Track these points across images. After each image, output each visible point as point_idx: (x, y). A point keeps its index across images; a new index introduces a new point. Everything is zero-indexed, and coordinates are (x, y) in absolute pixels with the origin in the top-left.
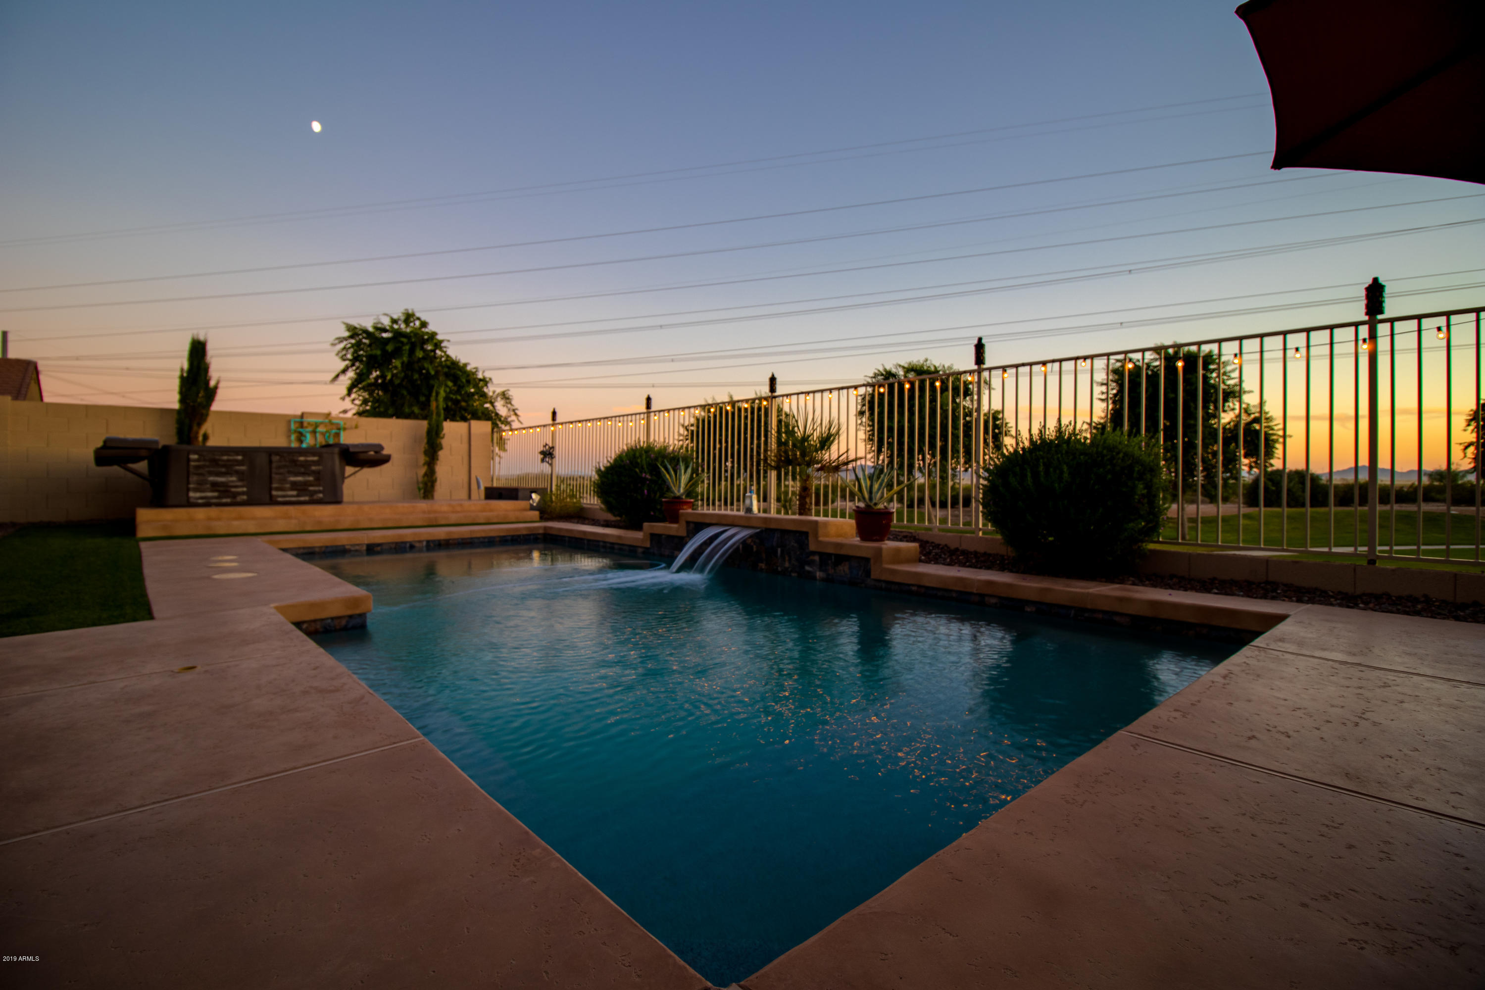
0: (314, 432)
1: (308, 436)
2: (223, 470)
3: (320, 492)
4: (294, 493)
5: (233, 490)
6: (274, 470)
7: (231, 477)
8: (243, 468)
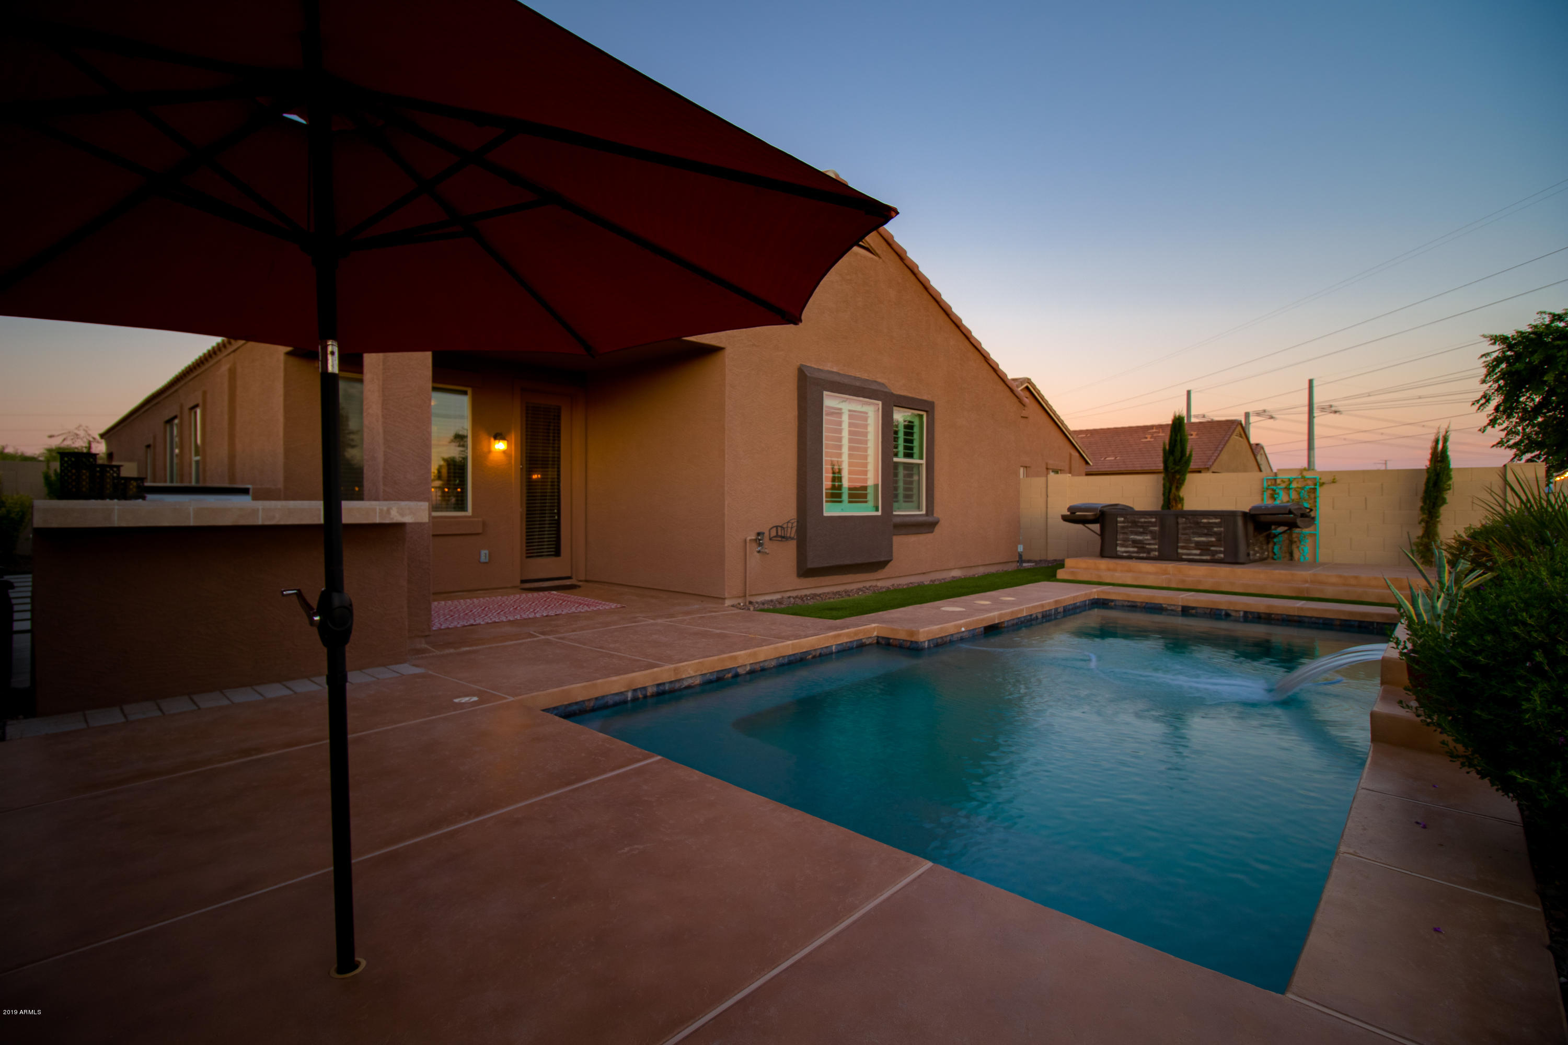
0: (1287, 489)
1: (1281, 493)
2: (1141, 530)
3: (1220, 552)
4: (1198, 552)
5: (1147, 546)
6: (1180, 531)
7: (1147, 536)
8: (1156, 528)
